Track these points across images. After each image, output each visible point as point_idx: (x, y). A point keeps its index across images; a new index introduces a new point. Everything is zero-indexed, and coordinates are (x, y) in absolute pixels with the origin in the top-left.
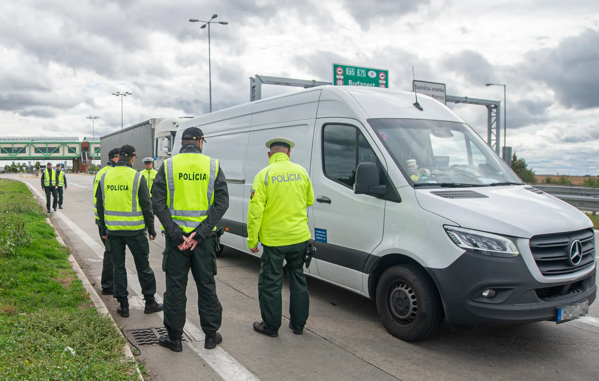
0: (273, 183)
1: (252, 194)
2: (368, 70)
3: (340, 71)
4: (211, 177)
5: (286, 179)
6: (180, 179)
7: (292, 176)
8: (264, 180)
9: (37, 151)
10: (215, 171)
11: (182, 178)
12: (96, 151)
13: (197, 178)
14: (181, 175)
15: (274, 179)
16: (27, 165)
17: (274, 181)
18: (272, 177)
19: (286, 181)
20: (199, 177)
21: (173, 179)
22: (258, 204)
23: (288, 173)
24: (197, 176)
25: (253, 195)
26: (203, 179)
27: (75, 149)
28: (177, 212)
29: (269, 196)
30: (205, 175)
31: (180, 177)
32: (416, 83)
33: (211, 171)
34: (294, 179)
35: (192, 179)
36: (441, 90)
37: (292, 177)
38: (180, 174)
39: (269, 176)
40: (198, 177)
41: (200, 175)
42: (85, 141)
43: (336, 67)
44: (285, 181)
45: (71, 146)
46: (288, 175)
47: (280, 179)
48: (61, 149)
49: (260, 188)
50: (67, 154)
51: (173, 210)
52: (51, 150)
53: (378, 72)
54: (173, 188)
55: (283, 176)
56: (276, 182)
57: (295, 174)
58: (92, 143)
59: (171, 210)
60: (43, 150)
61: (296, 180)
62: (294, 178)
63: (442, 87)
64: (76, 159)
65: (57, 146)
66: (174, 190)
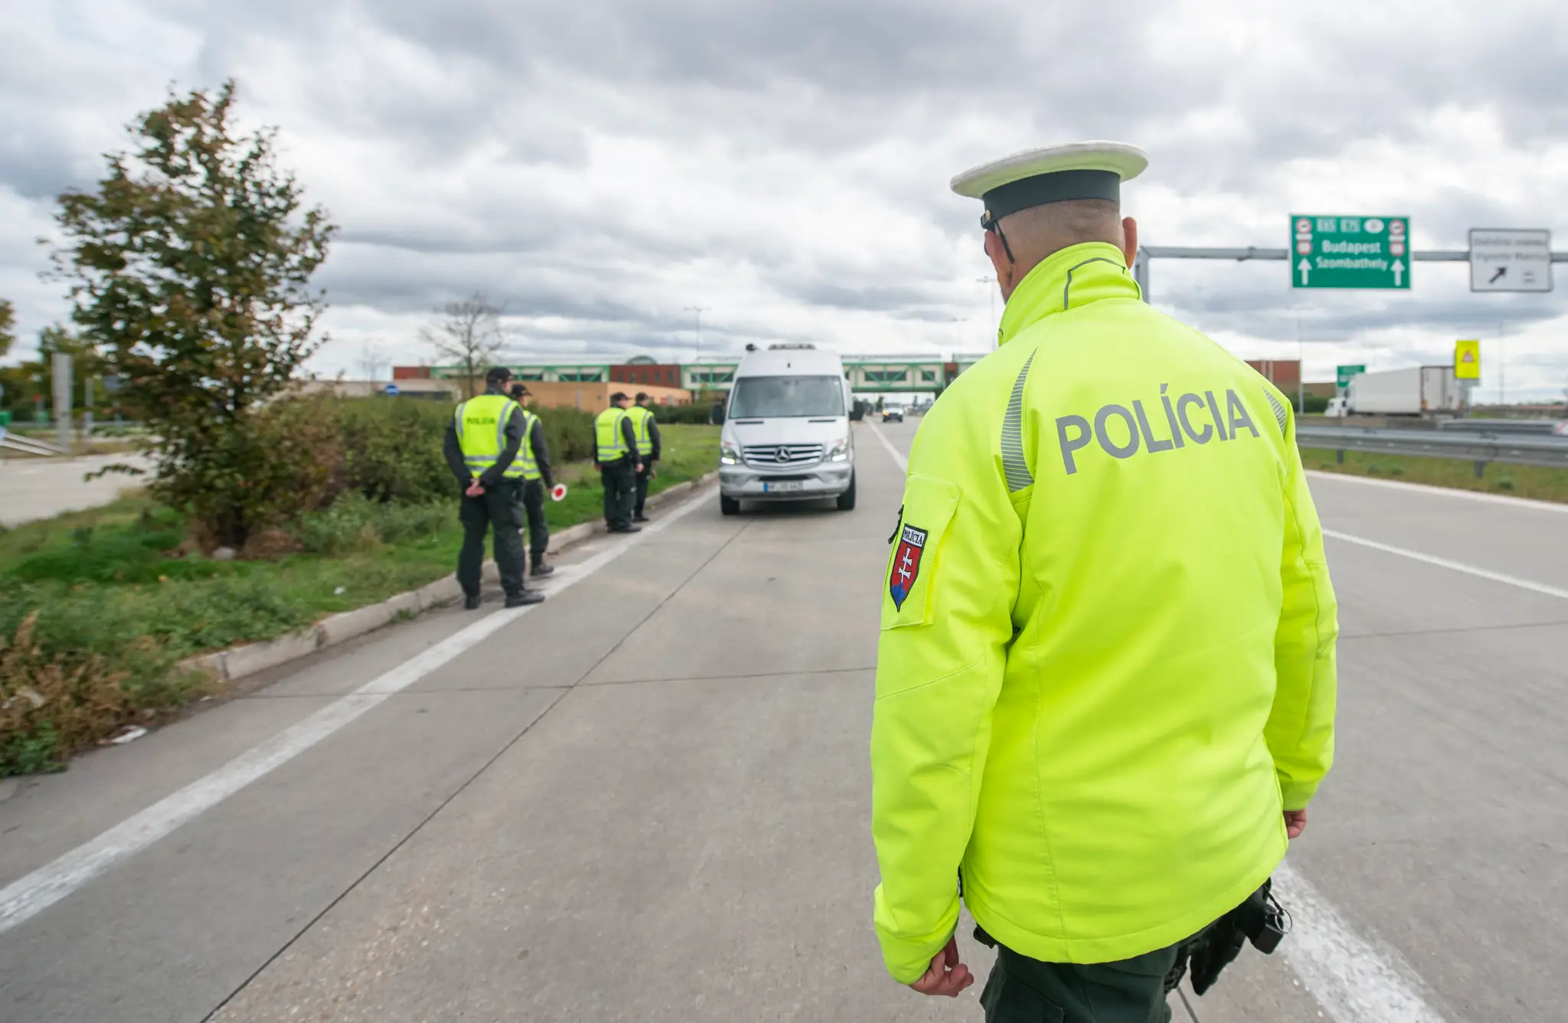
0: (1071, 468)
1: (898, 562)
2: (1363, 220)
3: (1304, 227)
5: (1161, 431)
7: (1191, 407)
8: (997, 450)
9: (868, 378)
15: (1073, 432)
17: (1076, 454)
18: (1062, 423)
19: (1165, 445)
22: (948, 646)
23: (1164, 388)
25: (914, 570)
27: (933, 374)
29: (1044, 576)
32: (1475, 235)
34: (1208, 430)
36: (1537, 243)
37: (1198, 417)
39: (1035, 414)
42: (951, 361)
43: (1295, 220)
44: (1154, 447)
45: (927, 369)
46: (1166, 401)
47: (1118, 432)
48: (909, 375)
49: (965, 513)
50: (920, 383)
52: (892, 376)
53: (1387, 221)
55: (1137, 405)
56: (1091, 455)
57: (1209, 395)
60: (879, 376)
61: (1223, 437)
62: (1212, 422)
63: (1541, 237)
65: (901, 369)
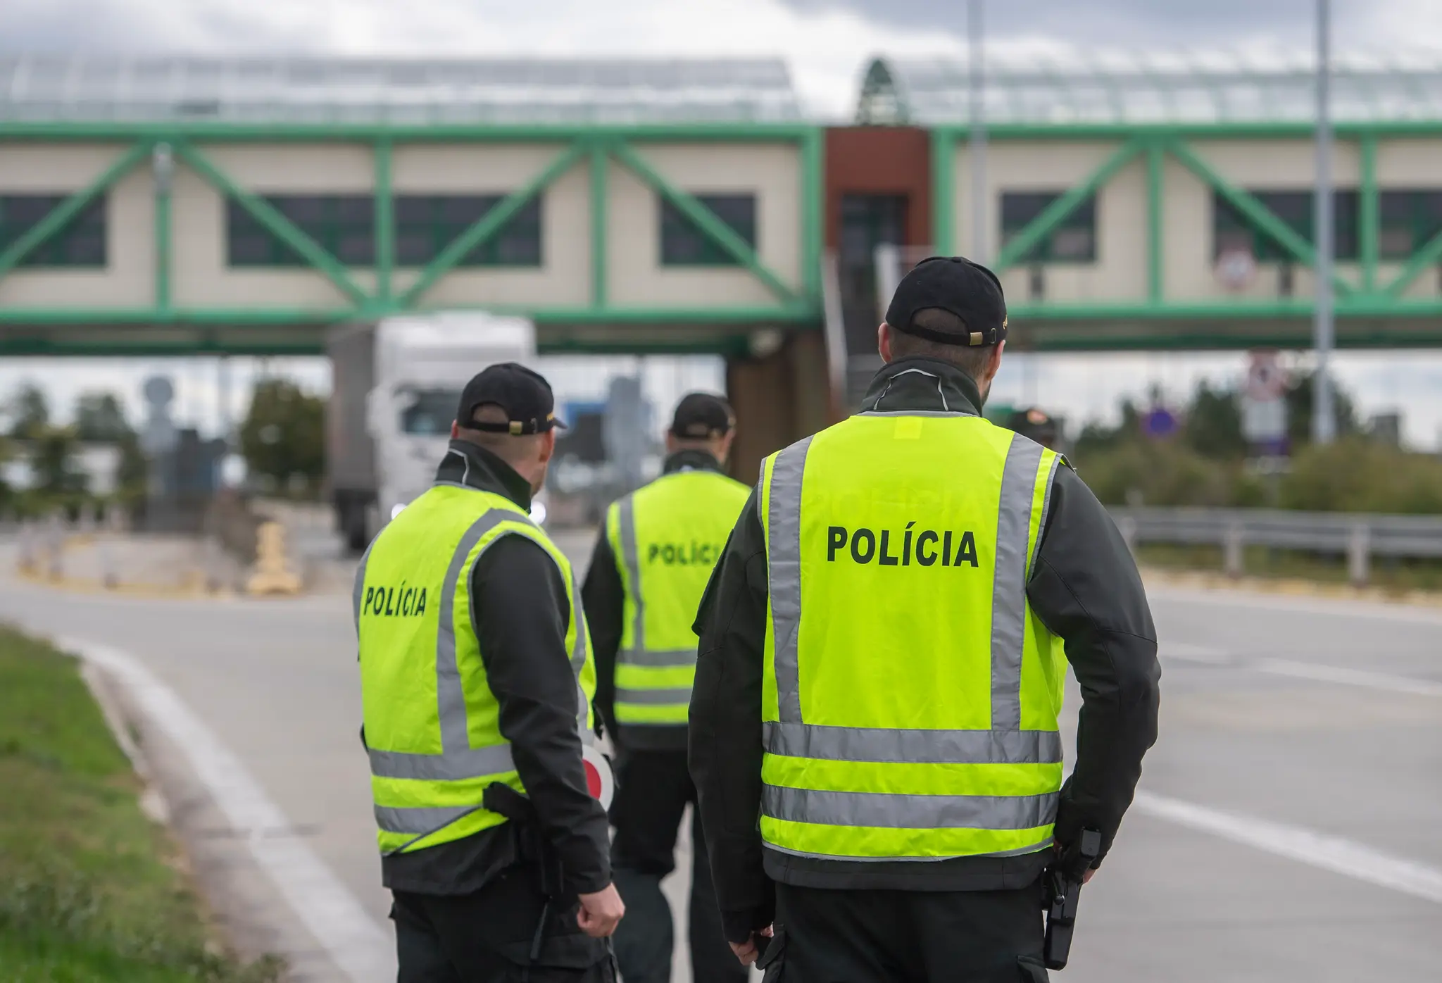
4: (1006, 545)
6: (831, 557)
9: (249, 238)
10: (1028, 513)
11: (844, 553)
12: (1026, 239)
13: (927, 554)
14: (836, 537)
16: (136, 412)
20: (938, 547)
21: (799, 560)
24: (928, 541)
26: (958, 563)
27: (740, 211)
28: (815, 735)
30: (968, 537)
31: (833, 546)
33: (1006, 512)
35: (900, 561)
38: (833, 531)
40: (929, 548)
41: (941, 537)
42: (883, 110)
45: (690, 173)
48: (564, 223)
50: (646, 285)
51: (798, 727)
54: (793, 607)
58: (962, 138)
59: (789, 726)
64: (766, 342)
65: (507, 173)
66: (797, 616)
